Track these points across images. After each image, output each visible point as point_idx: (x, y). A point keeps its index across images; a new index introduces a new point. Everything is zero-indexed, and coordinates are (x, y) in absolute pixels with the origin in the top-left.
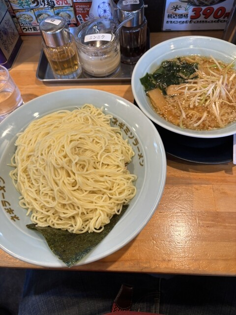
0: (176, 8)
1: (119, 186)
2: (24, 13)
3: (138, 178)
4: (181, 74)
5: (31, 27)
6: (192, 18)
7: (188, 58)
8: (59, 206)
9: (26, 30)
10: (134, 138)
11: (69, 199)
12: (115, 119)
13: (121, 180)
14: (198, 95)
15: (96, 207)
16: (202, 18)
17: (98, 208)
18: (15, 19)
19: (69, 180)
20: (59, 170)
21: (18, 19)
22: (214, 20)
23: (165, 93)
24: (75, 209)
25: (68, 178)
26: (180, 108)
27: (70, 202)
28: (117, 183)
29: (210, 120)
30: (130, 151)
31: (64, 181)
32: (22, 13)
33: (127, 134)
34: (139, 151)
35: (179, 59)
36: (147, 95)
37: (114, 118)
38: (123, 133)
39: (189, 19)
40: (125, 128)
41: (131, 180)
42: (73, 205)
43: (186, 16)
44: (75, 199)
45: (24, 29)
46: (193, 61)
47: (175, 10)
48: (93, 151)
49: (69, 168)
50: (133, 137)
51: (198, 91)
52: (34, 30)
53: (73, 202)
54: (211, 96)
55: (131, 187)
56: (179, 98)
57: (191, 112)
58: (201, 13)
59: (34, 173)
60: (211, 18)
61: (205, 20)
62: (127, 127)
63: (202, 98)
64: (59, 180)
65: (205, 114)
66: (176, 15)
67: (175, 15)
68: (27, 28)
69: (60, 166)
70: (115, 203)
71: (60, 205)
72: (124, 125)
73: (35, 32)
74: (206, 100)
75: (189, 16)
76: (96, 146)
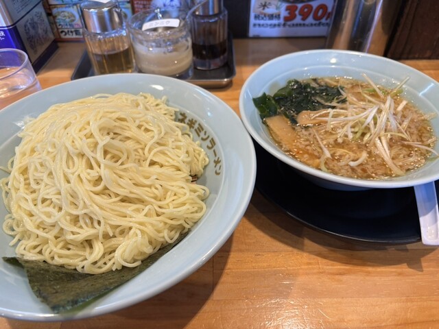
0: (264, 6)
1: (175, 197)
2: (64, 9)
3: (210, 193)
4: (318, 99)
5: (73, 30)
6: (286, 19)
7: (327, 80)
8: (66, 220)
9: (66, 34)
10: (210, 139)
11: (85, 206)
12: (183, 115)
13: (183, 188)
14: (351, 124)
15: (131, 224)
16: (298, 19)
17: (135, 226)
18: (51, 18)
19: (89, 174)
20: (75, 159)
21: (55, 17)
22: (314, 22)
23: (294, 121)
24: (93, 227)
25: (89, 171)
26: (319, 144)
27: (85, 211)
28: (172, 191)
29: (374, 164)
30: (202, 156)
31: (81, 175)
32: (60, 10)
33: (199, 135)
34: (216, 155)
35: (315, 80)
36: (264, 123)
37: (181, 114)
38: (193, 134)
39: (282, 21)
40: (196, 126)
41: (197, 194)
42: (91, 219)
43: (278, 16)
44: (95, 206)
45: (62, 32)
46: (335, 84)
47: (264, 9)
48: (138, 142)
49: (92, 154)
50: (208, 137)
51: (350, 118)
52: (76, 34)
53: (92, 212)
54: (372, 126)
55: (196, 203)
56: (317, 131)
57: (340, 151)
58: (297, 12)
59: (36, 169)
60: (310, 20)
61: (302, 22)
62: (199, 124)
63: (356, 130)
64: (73, 174)
65: (364, 155)
66: (265, 16)
67: (263, 16)
68: (66, 30)
69: (77, 151)
70: (166, 223)
71: (68, 218)
72: (196, 121)
73: (77, 37)
74: (363, 134)
75: (282, 16)
76: (144, 134)
